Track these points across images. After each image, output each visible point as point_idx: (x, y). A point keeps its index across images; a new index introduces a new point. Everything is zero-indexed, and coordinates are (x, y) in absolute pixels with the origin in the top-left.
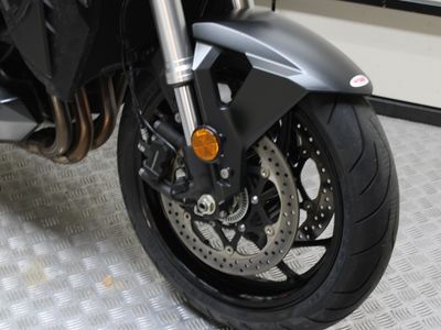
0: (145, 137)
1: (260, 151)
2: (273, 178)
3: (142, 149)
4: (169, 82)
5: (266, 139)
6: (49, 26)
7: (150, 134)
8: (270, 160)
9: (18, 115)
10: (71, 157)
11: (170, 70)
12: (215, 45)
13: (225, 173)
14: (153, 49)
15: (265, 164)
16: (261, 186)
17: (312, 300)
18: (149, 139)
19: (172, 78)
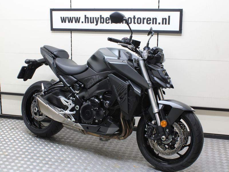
0: (147, 127)
1: (174, 126)
2: (177, 131)
3: (146, 130)
4: (154, 113)
5: (175, 123)
6: (129, 103)
7: (148, 126)
8: (176, 127)
9: (116, 126)
10: (124, 137)
11: (154, 110)
12: (163, 105)
13: (167, 130)
14: (148, 108)
15: (175, 128)
16: (174, 133)
17: (188, 157)
18: (148, 127)
19: (154, 112)
